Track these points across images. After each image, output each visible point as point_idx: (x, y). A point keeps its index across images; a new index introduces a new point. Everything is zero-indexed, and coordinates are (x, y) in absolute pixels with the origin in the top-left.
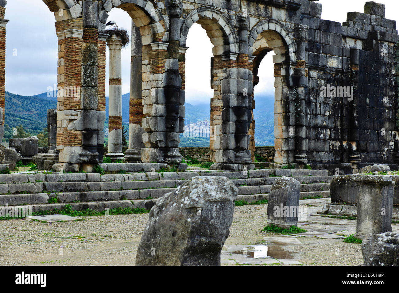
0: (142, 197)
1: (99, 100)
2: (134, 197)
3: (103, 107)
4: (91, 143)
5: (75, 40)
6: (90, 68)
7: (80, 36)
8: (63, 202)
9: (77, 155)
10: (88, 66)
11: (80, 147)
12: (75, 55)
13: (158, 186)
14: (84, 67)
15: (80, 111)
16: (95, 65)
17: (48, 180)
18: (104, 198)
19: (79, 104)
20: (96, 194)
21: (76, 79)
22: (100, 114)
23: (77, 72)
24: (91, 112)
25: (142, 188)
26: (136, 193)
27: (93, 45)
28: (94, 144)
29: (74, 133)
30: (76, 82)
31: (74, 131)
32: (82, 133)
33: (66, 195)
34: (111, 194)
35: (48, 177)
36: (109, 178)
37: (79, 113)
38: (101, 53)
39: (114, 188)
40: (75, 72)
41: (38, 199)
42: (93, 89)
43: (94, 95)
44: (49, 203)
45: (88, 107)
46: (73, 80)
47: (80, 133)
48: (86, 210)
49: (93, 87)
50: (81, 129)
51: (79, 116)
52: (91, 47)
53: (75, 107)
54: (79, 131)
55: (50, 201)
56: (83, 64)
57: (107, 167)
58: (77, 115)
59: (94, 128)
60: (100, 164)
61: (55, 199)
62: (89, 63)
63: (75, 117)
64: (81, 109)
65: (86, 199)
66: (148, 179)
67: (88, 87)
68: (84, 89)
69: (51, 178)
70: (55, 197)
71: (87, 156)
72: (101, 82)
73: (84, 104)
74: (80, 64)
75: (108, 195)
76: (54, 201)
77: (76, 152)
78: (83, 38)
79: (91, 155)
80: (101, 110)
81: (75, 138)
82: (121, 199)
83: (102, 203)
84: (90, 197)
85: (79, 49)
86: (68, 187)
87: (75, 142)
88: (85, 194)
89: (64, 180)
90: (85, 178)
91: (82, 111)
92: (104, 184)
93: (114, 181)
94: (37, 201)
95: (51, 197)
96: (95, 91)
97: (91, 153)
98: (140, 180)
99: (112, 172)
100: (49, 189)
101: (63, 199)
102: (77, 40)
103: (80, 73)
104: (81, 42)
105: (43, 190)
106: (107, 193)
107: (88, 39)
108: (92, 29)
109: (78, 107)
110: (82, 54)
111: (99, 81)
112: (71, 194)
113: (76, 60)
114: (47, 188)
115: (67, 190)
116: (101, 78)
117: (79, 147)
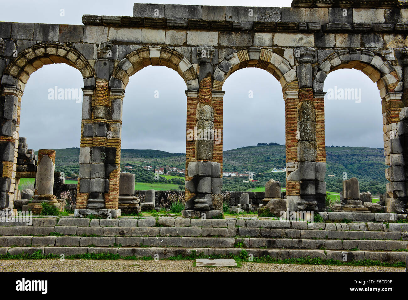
0: (345, 248)
1: (318, 152)
2: (336, 248)
3: (323, 158)
4: (306, 193)
5: (290, 100)
6: (304, 124)
7: (296, 97)
8: (248, 247)
9: (295, 203)
10: (302, 122)
11: (299, 196)
12: (291, 114)
13: (376, 237)
14: (300, 123)
15: (297, 163)
16: (309, 121)
17: (248, 226)
18: (296, 246)
19: (296, 157)
20: (287, 241)
21: (291, 134)
22: (319, 165)
23: (293, 129)
24: (306, 163)
25: (353, 238)
26: (338, 243)
27: (306, 103)
28: (309, 193)
29: (291, 183)
30: (292, 137)
31: (291, 182)
32: (300, 183)
33: (252, 240)
34: (306, 243)
35: (248, 223)
36: (317, 226)
37: (296, 165)
38: (318, 109)
39: (317, 236)
40: (291, 128)
41: (222, 243)
42: (307, 143)
43: (308, 148)
44: (234, 247)
45: (303, 159)
46: (289, 136)
47: (297, 183)
48: (266, 256)
49: (307, 140)
50: (299, 180)
51: (296, 167)
52: (304, 105)
53: (291, 159)
54: (296, 181)
55: (235, 245)
56: (298, 121)
57: (328, 216)
58: (294, 167)
59: (308, 178)
60: (319, 213)
61: (241, 244)
62: (303, 119)
63: (293, 169)
64: (298, 162)
65: (275, 246)
66: (368, 229)
67: (303, 141)
68: (301, 143)
69: (251, 224)
70: (242, 242)
71: (303, 205)
72: (320, 135)
73: (300, 157)
74: (296, 121)
75: (301, 243)
76: (240, 245)
77: (294, 201)
78: (298, 98)
79: (307, 204)
80: (320, 161)
81: (293, 188)
82: (318, 248)
83: (286, 251)
84: (280, 244)
85: (294, 108)
86: (263, 233)
87: (293, 191)
88: (274, 241)
89: (265, 226)
90: (289, 226)
91: (299, 163)
92: (305, 232)
93: (324, 229)
94: (220, 244)
95: (236, 241)
96: (309, 144)
97: (307, 202)
98: (358, 230)
99: (333, 221)
100: (242, 234)
101: (249, 244)
102: (292, 100)
103: (296, 129)
104: (296, 102)
105: (237, 235)
106: (300, 242)
107: (302, 99)
108: (305, 88)
109: (294, 160)
110: (298, 112)
111: (317, 135)
112: (258, 240)
113: (291, 118)
114: (240, 233)
115: (262, 235)
116: (320, 132)
117: (297, 197)
